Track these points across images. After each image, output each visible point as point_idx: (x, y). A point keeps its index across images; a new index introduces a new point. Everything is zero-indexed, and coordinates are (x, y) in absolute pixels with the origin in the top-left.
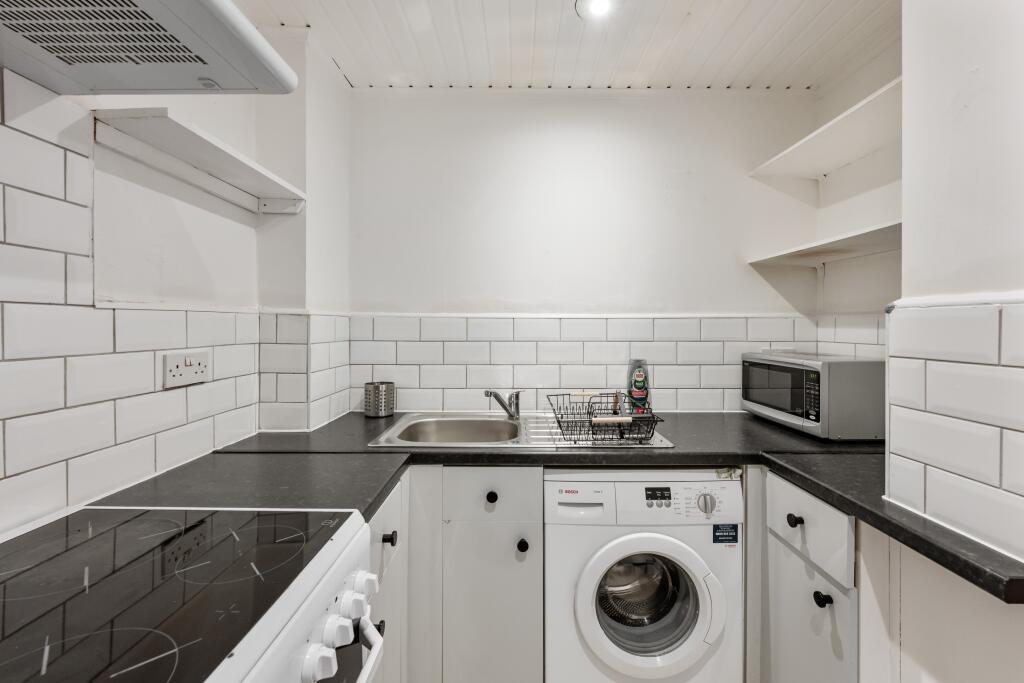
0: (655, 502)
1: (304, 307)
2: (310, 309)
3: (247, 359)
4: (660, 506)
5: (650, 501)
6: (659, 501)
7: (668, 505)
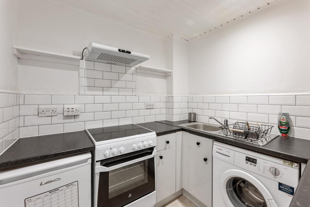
0: (249, 162)
1: (173, 94)
2: (174, 95)
3: (163, 105)
4: (251, 165)
5: (247, 162)
6: (251, 163)
7: (255, 166)
